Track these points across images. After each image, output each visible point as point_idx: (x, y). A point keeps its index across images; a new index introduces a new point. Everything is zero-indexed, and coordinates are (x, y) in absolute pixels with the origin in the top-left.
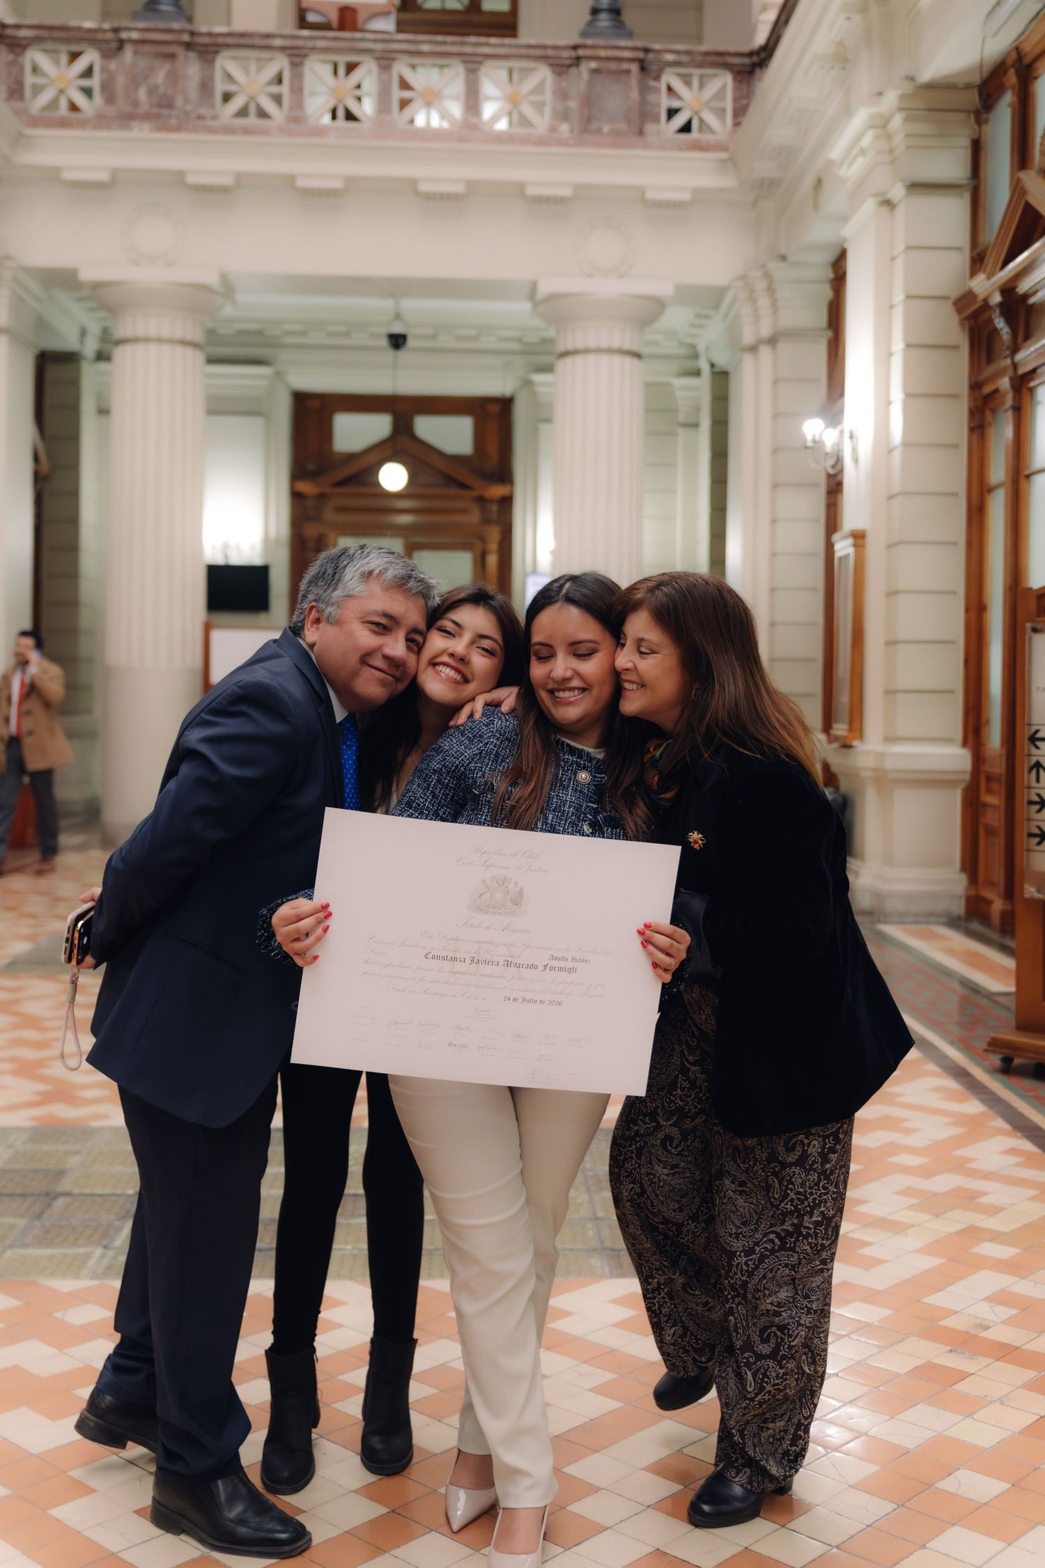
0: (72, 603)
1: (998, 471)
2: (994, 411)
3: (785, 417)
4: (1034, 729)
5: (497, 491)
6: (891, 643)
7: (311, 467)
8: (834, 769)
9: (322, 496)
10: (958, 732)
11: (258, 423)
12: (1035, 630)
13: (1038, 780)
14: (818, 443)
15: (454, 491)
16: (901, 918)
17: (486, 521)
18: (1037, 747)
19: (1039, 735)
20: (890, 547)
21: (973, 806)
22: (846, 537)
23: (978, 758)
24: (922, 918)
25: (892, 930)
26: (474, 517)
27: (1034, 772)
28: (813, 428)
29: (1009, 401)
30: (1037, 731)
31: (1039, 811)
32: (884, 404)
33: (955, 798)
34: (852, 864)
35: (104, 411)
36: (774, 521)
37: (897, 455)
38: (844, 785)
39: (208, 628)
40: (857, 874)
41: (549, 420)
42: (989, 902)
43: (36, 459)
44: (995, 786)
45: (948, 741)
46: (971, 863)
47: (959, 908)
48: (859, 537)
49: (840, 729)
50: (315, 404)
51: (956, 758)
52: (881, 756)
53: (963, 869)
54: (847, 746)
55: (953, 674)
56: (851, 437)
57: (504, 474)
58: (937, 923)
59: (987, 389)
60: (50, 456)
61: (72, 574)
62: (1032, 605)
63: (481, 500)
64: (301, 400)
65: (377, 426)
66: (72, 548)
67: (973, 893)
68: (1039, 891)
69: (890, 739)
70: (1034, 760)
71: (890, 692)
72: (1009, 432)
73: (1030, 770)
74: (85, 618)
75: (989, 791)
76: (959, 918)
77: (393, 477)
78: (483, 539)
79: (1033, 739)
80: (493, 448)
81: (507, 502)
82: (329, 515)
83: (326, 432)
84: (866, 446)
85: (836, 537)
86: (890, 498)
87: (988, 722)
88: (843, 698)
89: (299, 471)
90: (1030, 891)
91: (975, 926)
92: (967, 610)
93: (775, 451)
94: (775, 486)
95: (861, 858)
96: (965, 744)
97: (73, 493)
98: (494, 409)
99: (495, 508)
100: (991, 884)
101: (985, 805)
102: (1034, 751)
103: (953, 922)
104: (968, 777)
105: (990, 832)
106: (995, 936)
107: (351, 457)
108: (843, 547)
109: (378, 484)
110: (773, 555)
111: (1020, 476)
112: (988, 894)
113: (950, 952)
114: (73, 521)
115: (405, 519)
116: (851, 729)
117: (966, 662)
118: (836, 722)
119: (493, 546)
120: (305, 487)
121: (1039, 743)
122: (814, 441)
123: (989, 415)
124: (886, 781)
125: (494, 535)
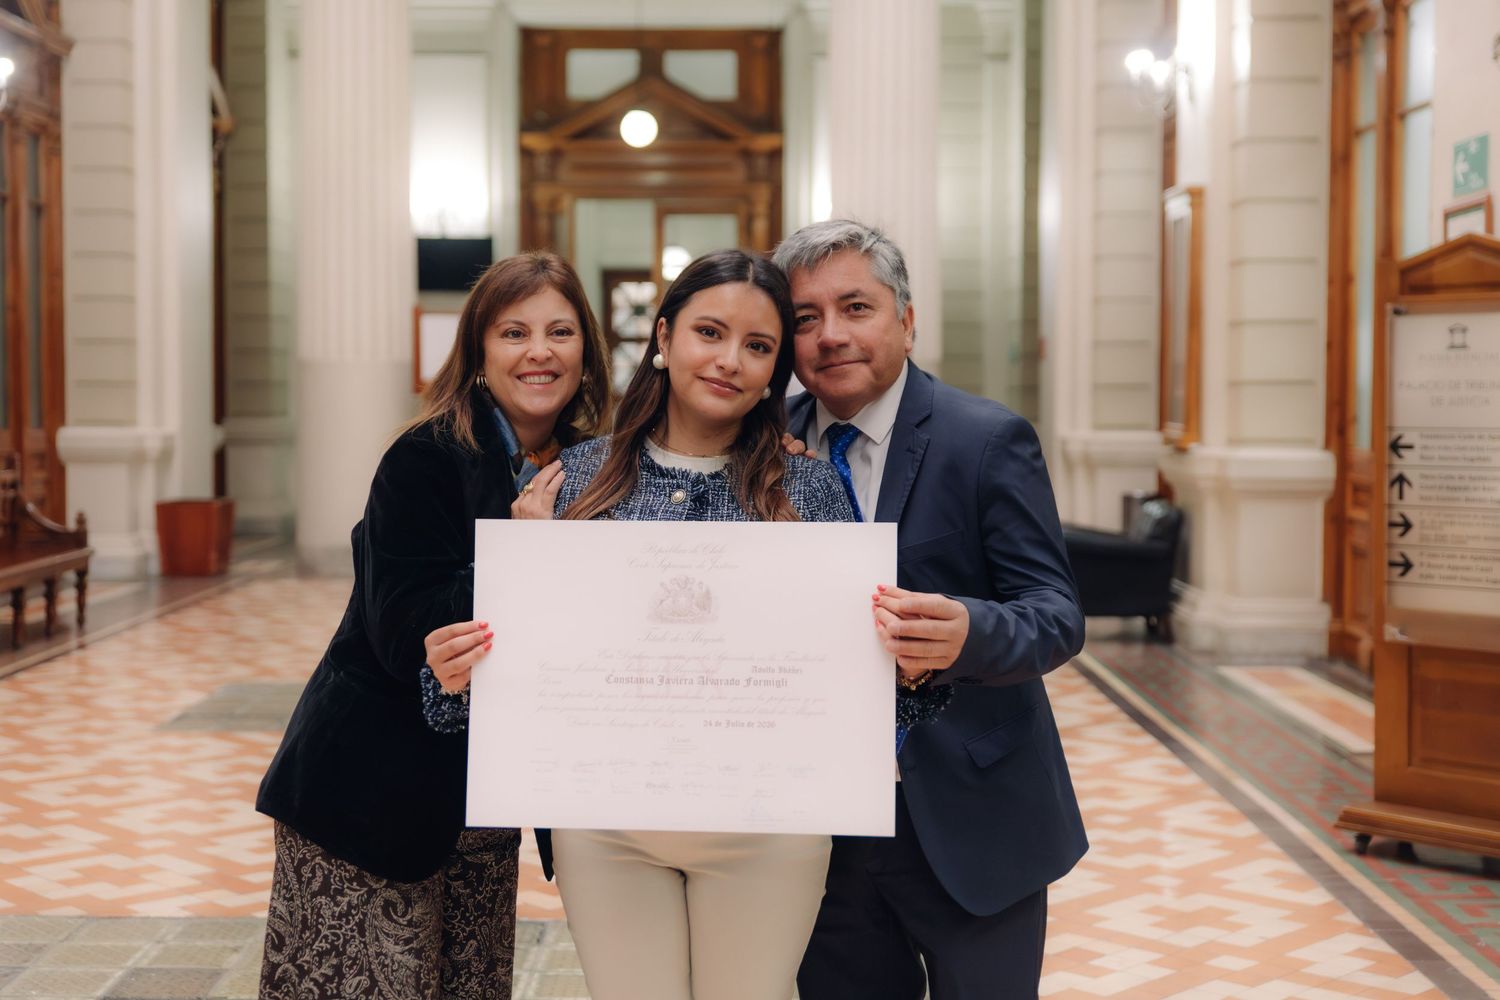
0: (261, 285)
1: (1367, 110)
2: (1363, 35)
3: (1109, 46)
4: (1395, 434)
5: (764, 142)
6: (1235, 325)
7: (541, 115)
8: (1169, 478)
9: (556, 155)
10: (1318, 430)
11: (474, 66)
12: (1397, 312)
13: (1401, 497)
14: (1146, 81)
15: (713, 143)
16: (1247, 659)
17: (752, 178)
18: (1400, 456)
19: (1403, 442)
20: (1235, 205)
21: (1337, 523)
22: (1180, 195)
23: (1344, 464)
24: (1271, 657)
25: (1236, 674)
26: (738, 174)
27: (1396, 488)
28: (1139, 62)
29: (1380, 22)
30: (1400, 438)
31: (1403, 534)
32: (1227, 30)
33: (1316, 514)
34: (1190, 593)
35: (293, 54)
36: (1098, 174)
37: (1243, 95)
38: (1180, 499)
39: (418, 314)
40: (1194, 605)
41: (822, 54)
42: (1355, 640)
43: (215, 111)
44: (1363, 497)
45: (1306, 443)
46: (1336, 591)
47: (1320, 647)
48: (1196, 195)
49: (1175, 430)
50: (543, 41)
51: (1315, 463)
52: (1222, 463)
53: (1326, 599)
54: (1181, 450)
55: (1313, 362)
56: (1187, 72)
57: (772, 121)
58: (1293, 665)
59: (1354, 9)
60: (233, 109)
61: (260, 250)
62: (1395, 281)
63: (747, 155)
64: (529, 37)
65: (622, 66)
66: (260, 219)
67: (1337, 627)
68: (1402, 632)
69: (1235, 441)
70: (1396, 472)
71: (1235, 385)
72: (1380, 60)
73: (1392, 484)
74: (277, 303)
75: (1357, 504)
76: (1320, 659)
77: (639, 129)
78: (748, 200)
79: (1395, 447)
80: (760, 92)
81: (776, 155)
82: (565, 173)
83: (558, 73)
84: (1204, 81)
85: (1170, 192)
86: (1235, 145)
87: (1355, 419)
88: (1179, 392)
89: (528, 123)
90: (1392, 633)
91: (1340, 668)
92: (1331, 282)
93: (1101, 87)
94: (1099, 132)
95: (1200, 586)
96: (1327, 445)
97: (260, 154)
98: (761, 42)
99: (761, 163)
100: (1358, 617)
101: (1352, 522)
102: (1396, 461)
103: (1313, 664)
104: (1330, 487)
105: (1359, 554)
106: (1363, 681)
107: (589, 105)
108: (1178, 207)
109: (618, 137)
110: (1098, 216)
111: (1393, 115)
112: (1355, 629)
113: (1306, 701)
114: (260, 186)
115: (656, 178)
116: (1187, 428)
117: (1330, 345)
118: (1172, 420)
119: (761, 208)
120: (535, 141)
121: (1403, 452)
122: (1142, 77)
123: (1357, 41)
124: (1230, 493)
125: (762, 194)
